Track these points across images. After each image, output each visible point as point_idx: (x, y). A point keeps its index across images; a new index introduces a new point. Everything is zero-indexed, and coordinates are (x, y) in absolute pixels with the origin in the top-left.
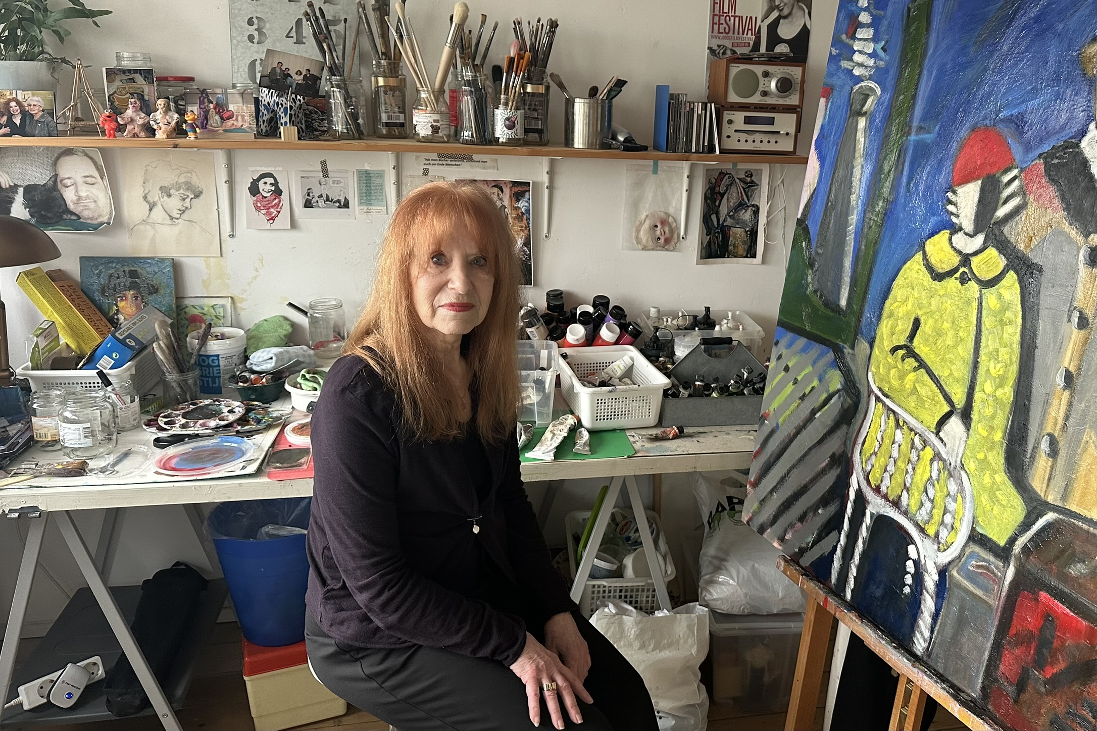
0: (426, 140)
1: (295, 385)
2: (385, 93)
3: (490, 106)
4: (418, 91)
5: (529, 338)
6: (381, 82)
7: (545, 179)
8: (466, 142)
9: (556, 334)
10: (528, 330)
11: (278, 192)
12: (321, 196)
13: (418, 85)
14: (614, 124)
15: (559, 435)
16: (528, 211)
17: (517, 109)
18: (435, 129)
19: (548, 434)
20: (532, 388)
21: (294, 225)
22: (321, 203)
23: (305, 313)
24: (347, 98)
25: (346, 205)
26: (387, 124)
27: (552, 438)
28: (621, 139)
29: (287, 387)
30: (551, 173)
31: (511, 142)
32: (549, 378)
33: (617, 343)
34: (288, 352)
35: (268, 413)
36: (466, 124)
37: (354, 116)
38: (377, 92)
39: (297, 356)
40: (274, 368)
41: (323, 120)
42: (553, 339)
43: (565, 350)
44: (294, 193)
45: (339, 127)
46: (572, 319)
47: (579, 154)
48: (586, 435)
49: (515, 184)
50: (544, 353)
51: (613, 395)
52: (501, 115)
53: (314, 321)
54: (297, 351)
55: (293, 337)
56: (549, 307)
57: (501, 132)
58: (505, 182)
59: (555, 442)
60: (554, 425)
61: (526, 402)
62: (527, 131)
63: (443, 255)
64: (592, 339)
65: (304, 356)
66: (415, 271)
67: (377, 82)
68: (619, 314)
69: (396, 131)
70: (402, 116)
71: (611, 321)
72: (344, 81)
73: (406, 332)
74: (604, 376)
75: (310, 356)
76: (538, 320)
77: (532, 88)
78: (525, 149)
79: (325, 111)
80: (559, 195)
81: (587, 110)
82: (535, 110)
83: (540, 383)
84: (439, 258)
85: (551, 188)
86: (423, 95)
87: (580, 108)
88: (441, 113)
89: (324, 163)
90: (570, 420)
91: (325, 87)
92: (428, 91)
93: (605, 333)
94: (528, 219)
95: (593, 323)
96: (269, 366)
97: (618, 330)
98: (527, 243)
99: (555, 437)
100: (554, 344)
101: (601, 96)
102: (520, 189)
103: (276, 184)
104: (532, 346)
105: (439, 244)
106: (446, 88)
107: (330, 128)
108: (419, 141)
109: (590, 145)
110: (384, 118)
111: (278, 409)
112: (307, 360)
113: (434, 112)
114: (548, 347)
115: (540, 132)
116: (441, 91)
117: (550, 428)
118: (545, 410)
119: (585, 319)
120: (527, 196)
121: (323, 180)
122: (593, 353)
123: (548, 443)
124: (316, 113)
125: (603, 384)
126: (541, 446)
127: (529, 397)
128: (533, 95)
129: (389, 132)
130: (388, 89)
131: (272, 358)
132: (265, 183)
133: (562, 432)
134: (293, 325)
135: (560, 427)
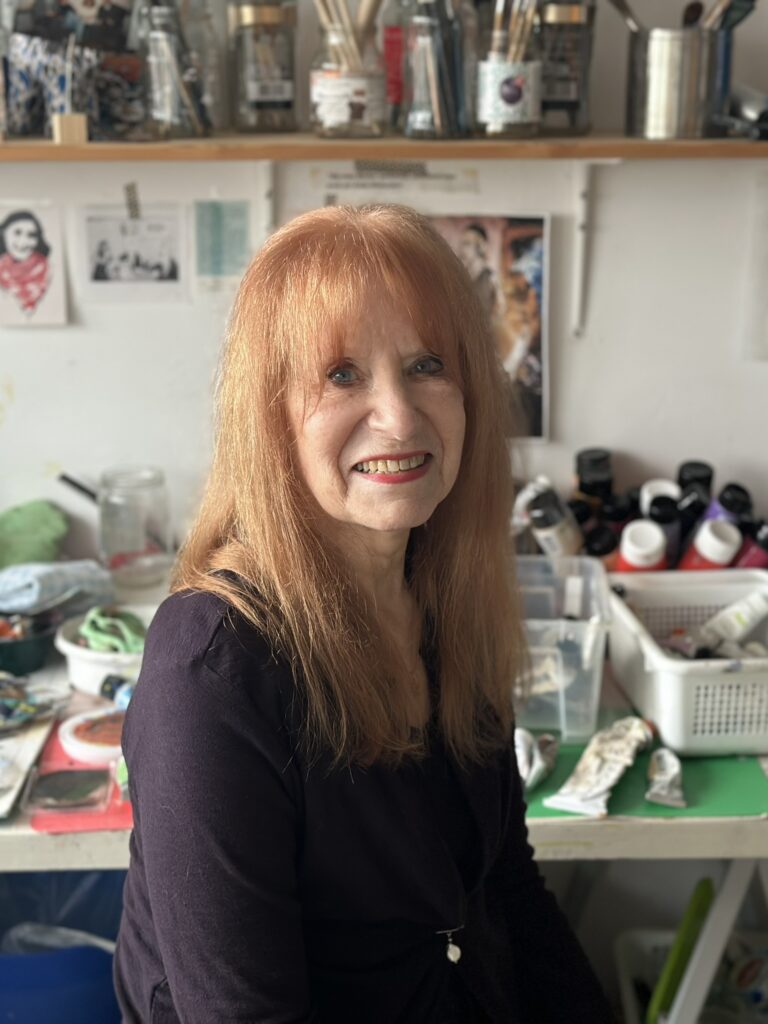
0: (339, 133)
1: (77, 640)
2: (256, 38)
3: (470, 54)
4: (322, 32)
5: (540, 551)
6: (248, 15)
7: (576, 209)
8: (419, 135)
9: (600, 540)
10: (541, 535)
11: (42, 250)
12: (124, 257)
13: (324, 18)
14: (738, 83)
15: (616, 762)
16: (538, 279)
17: (527, 58)
18: (357, 110)
19: (589, 760)
20: (555, 658)
21: (72, 316)
22: (126, 270)
23: (91, 495)
24: (182, 51)
25: (172, 274)
26: (259, 106)
27: (600, 769)
28: (751, 114)
29: (63, 645)
30: (591, 197)
31: (512, 131)
32: (589, 637)
33: (733, 564)
34: (60, 574)
35: (23, 696)
36: (419, 94)
37: (195, 90)
38: (239, 40)
39: (80, 581)
40: (36, 605)
41: (131, 100)
42: (593, 552)
43: (624, 579)
44: (72, 252)
45: (164, 112)
46: (632, 512)
47: (659, 151)
48: (673, 766)
49: (513, 222)
50: (574, 585)
51: (732, 679)
52: (492, 73)
53: (110, 512)
54: (79, 572)
55: (69, 543)
56: (583, 487)
57: (493, 111)
58: (493, 220)
59: (607, 776)
60: (602, 741)
61: (540, 689)
62: (546, 106)
63: (351, 366)
64: (679, 554)
65: (92, 582)
66: (296, 404)
67: (239, 16)
68: (737, 500)
69: (277, 117)
70: (288, 86)
71: (719, 518)
72: (175, 16)
73: (293, 538)
74: (705, 636)
75: (102, 583)
76: (562, 514)
77: (559, 14)
78: (542, 145)
79: (137, 80)
80: (605, 243)
81: (677, 54)
82: (563, 60)
83: (570, 650)
84: (344, 372)
85: (590, 227)
86: (334, 40)
87: (662, 49)
88: (369, 76)
89: (131, 190)
90: (637, 731)
91: (138, 31)
92: (344, 31)
93: (709, 542)
94: (539, 297)
95: (679, 521)
96: (26, 600)
97: (735, 535)
98: (535, 348)
99: (606, 767)
100: (596, 565)
101: (710, 20)
102: (522, 234)
103: (38, 234)
104: (547, 569)
105: (338, 343)
106: (380, 22)
107: (148, 117)
108: (323, 136)
109: (683, 130)
110: (253, 91)
111: (44, 688)
112: (98, 590)
113: (353, 73)
114: (584, 572)
115: (572, 107)
116: (370, 29)
117: (594, 745)
118: (580, 707)
119: (664, 512)
120: (537, 245)
121: (130, 224)
122: (680, 585)
123: (592, 778)
124: (118, 85)
125: (704, 654)
126: (576, 783)
127: (547, 677)
128: (560, 27)
129: (260, 119)
130: (262, 29)
131: (29, 586)
132: (18, 232)
133: (621, 758)
134: (71, 521)
135: (617, 745)
